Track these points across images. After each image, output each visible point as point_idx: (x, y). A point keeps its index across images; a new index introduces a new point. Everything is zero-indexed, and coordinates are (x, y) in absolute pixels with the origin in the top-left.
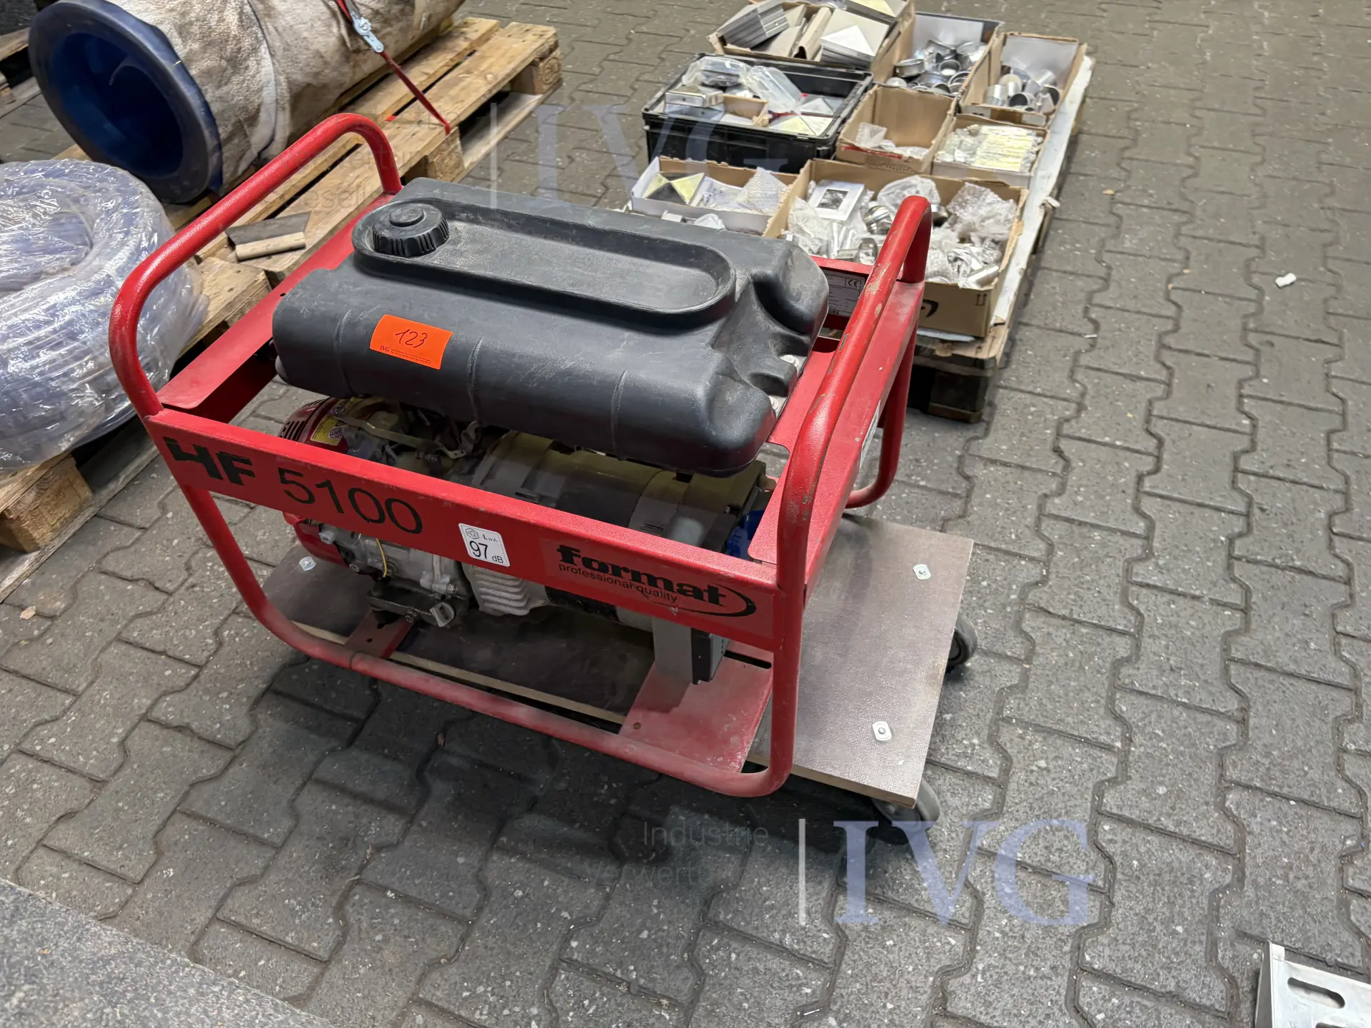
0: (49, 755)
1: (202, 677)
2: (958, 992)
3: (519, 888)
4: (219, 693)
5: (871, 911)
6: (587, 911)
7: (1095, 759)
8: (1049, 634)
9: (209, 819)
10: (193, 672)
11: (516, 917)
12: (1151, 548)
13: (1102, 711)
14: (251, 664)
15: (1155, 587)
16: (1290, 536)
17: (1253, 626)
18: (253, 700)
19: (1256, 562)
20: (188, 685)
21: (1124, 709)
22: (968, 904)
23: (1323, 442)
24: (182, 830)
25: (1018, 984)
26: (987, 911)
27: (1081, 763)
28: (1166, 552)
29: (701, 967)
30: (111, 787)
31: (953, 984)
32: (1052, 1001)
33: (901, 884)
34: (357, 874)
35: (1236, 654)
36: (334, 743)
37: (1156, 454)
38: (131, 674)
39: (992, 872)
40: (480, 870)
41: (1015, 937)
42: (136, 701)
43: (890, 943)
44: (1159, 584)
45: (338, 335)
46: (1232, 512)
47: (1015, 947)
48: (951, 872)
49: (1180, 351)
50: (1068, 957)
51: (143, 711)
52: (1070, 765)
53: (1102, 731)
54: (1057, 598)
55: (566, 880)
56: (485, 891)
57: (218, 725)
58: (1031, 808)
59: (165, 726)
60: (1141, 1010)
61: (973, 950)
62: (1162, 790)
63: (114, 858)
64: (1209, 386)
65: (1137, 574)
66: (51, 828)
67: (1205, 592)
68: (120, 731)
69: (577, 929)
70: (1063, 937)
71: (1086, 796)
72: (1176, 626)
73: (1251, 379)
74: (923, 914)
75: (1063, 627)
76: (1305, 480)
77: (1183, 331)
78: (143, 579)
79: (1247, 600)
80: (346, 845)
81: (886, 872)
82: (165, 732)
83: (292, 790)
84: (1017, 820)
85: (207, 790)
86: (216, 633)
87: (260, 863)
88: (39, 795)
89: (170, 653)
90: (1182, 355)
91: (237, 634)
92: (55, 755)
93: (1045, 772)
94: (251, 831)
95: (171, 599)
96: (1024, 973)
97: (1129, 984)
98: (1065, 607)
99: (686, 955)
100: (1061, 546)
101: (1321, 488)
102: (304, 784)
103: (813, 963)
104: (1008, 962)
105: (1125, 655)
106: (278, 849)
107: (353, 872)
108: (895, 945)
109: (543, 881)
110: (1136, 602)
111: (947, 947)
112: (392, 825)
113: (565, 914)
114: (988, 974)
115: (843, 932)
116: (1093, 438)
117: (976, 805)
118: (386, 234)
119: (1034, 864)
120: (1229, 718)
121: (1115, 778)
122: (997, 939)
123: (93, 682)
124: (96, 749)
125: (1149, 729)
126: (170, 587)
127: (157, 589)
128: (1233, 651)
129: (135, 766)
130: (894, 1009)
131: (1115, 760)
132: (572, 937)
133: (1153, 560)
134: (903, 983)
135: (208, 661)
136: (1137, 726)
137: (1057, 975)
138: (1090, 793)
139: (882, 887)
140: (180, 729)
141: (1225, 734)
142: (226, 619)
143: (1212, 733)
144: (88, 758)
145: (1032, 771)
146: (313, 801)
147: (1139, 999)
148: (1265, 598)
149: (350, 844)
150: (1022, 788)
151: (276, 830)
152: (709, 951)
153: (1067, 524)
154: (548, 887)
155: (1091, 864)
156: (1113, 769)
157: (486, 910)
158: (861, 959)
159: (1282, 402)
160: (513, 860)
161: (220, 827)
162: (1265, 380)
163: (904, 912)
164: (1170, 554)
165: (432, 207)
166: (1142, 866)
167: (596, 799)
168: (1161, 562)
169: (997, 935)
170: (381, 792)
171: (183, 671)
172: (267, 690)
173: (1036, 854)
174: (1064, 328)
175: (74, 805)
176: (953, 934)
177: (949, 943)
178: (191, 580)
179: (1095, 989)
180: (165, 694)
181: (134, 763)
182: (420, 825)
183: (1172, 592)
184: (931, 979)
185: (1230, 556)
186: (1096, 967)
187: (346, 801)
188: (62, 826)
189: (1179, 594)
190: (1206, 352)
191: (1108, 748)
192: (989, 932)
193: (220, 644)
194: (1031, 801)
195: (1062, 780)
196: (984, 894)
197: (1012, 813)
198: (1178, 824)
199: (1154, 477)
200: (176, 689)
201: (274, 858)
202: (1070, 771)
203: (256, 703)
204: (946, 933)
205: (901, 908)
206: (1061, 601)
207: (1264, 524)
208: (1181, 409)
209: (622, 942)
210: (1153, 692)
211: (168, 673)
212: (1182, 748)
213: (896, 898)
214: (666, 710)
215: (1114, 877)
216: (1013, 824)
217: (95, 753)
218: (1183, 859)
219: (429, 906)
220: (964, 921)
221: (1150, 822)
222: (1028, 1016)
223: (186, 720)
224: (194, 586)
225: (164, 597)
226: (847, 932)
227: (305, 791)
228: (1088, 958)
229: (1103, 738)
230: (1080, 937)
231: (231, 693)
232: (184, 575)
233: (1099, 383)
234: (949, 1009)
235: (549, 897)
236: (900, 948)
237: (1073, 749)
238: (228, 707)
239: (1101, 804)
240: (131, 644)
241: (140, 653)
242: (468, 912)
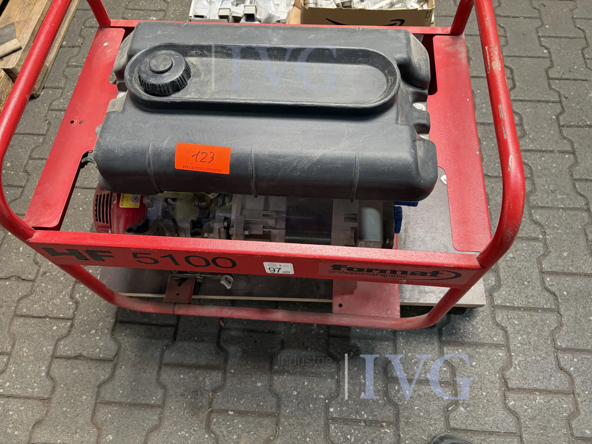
0: (10, 393)
1: (75, 325)
2: (511, 378)
3: (294, 390)
4: (90, 331)
5: (460, 351)
6: (331, 391)
7: (533, 247)
8: (493, 187)
9: (118, 402)
10: (69, 324)
11: (298, 405)
12: (524, 130)
13: (528, 221)
14: (100, 310)
15: (532, 150)
16: (581, 109)
17: (579, 160)
18: (111, 329)
19: (571, 126)
20: (70, 331)
21: (538, 217)
22: (501, 334)
23: (581, 55)
24: (105, 414)
25: (535, 365)
26: (511, 335)
27: (527, 250)
28: (532, 131)
29: (395, 403)
30: (54, 400)
31: (507, 374)
32: (550, 368)
33: (469, 334)
34: (209, 408)
35: (576, 177)
36: (166, 342)
37: (511, 77)
38: (34, 334)
39: (507, 315)
40: (271, 386)
41: (527, 344)
42: (44, 349)
43: (474, 363)
44: (533, 148)
45: (149, 163)
46: (553, 102)
47: (528, 348)
48: (489, 321)
49: (505, 17)
50: (550, 346)
51: (51, 353)
52: (523, 253)
53: (531, 232)
54: (490, 167)
55: (315, 379)
56: (277, 396)
57: (98, 350)
58: (513, 279)
59: (68, 358)
60: (587, 360)
61: (510, 355)
62: (565, 254)
63: (75, 439)
64: (524, 34)
65: (522, 145)
66: (31, 433)
67: (555, 147)
68: (44, 368)
69: (330, 401)
70: (546, 337)
71: (535, 266)
72: (547, 169)
73: (540, 27)
74: (483, 345)
75: (498, 182)
76: (579, 77)
77: (503, 5)
78: (13, 276)
79: (573, 147)
80: (197, 395)
81: (460, 330)
82: (70, 362)
83: (155, 373)
84: (509, 287)
85: (108, 386)
86: (72, 297)
87: (156, 417)
88: (15, 417)
89: (51, 316)
90: (506, 19)
91: (84, 294)
92: (13, 392)
93: (513, 259)
94: (144, 402)
95: (36, 284)
96: (535, 359)
97: (578, 350)
98: (496, 171)
99: (385, 398)
100: (484, 139)
101: (587, 80)
102: (160, 368)
103: (444, 384)
104: (527, 356)
105: (530, 190)
106: (162, 406)
107: (207, 408)
108: (477, 364)
109: (304, 383)
110: (526, 161)
111: (499, 358)
112: (215, 377)
113: (322, 396)
114: (521, 365)
115: (452, 365)
116: (480, 75)
117: (489, 284)
118: (153, 81)
119: (523, 306)
120: (582, 210)
121: (544, 253)
122: (519, 347)
123: (14, 345)
124: (35, 382)
125: (551, 225)
126: (31, 277)
127: (24, 280)
128: (575, 175)
129: (62, 386)
130: (487, 394)
131: (541, 245)
132: (329, 407)
133: (527, 136)
134: (486, 381)
135: (74, 315)
136: (546, 225)
137: (549, 355)
138: (536, 264)
139: (461, 337)
140: (76, 358)
141: (583, 218)
142: (74, 287)
143: (577, 219)
144: (33, 388)
145: (508, 261)
146: (168, 376)
147: (584, 356)
148: (580, 145)
149: (199, 393)
150: (506, 270)
151: (156, 397)
152: (395, 393)
153: (482, 126)
154: (308, 385)
155: (547, 299)
156: (542, 249)
157: (283, 407)
158: (464, 375)
159: (557, 37)
160: (285, 377)
161: (126, 405)
162: (547, 26)
163: (475, 347)
164: (533, 131)
165: (173, 52)
166: (568, 293)
167: (313, 332)
168: (531, 137)
169: (519, 345)
170: (203, 361)
171: (63, 324)
172: (116, 322)
173: (522, 301)
174: (447, 15)
175: (38, 417)
176: (500, 351)
177: (499, 356)
178: (42, 270)
179: (566, 357)
180: (59, 340)
181: (61, 384)
182: (231, 373)
183: (540, 151)
184: (498, 375)
185: (560, 126)
186: (563, 347)
187: (187, 371)
188: (38, 430)
189: (543, 152)
190: (517, 15)
191: (536, 239)
192: (514, 345)
193: (77, 303)
194: (512, 275)
195: (522, 261)
196: (507, 328)
197: (506, 284)
198: (577, 268)
199: (514, 90)
200: (64, 335)
201: (162, 413)
202: (524, 256)
203: (113, 330)
204: (497, 351)
205: (473, 345)
206: (493, 169)
207: (569, 105)
208: (515, 49)
209: (354, 402)
210: (547, 205)
211: (55, 328)
212: (568, 231)
213: (469, 341)
214: (351, 293)
215: (558, 302)
216: (508, 289)
217: (36, 385)
218: (583, 285)
219: (253, 413)
220: (503, 343)
221: (565, 271)
222: (543, 379)
223: (79, 352)
224: (45, 273)
225: (31, 284)
226: (453, 364)
227: (162, 372)
228: (559, 344)
229: (533, 235)
230: (553, 335)
231: (97, 330)
232: (36, 268)
233: (473, 43)
234: (509, 386)
235: (310, 390)
236: (479, 364)
237: (522, 244)
238: (98, 338)
239: (542, 268)
240: (24, 316)
241: (33, 321)
242: (274, 410)
